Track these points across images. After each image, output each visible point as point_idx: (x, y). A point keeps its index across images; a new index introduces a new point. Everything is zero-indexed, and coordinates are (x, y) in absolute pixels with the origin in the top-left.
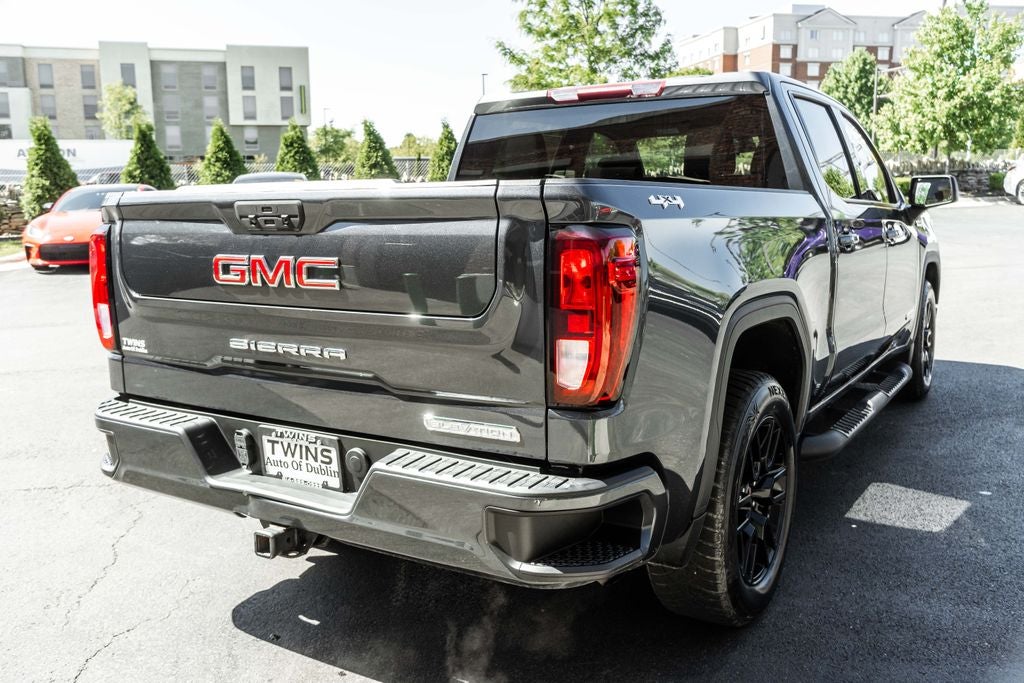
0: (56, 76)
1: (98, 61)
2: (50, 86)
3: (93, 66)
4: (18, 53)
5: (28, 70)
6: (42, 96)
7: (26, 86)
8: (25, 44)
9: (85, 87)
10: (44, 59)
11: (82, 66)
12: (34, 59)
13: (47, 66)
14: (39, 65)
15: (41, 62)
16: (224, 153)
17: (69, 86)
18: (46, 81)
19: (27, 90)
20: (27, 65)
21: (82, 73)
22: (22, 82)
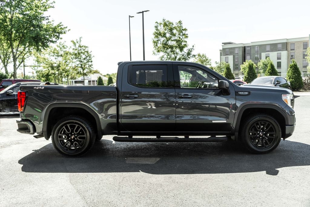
0: (295, 46)
1: (309, 41)
2: (294, 50)
3: (307, 42)
4: (285, 41)
5: (287, 46)
6: (291, 53)
7: (286, 50)
8: (287, 38)
9: (304, 49)
10: (293, 42)
11: (303, 43)
12: (290, 42)
13: (293, 44)
14: (291, 44)
15: (292, 43)
16: (271, 71)
17: (299, 49)
18: (292, 48)
19: (287, 51)
20: (288, 44)
21: (303, 45)
22: (285, 49)
